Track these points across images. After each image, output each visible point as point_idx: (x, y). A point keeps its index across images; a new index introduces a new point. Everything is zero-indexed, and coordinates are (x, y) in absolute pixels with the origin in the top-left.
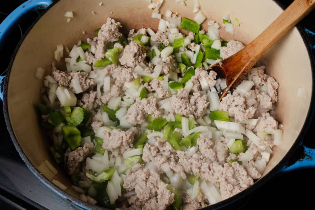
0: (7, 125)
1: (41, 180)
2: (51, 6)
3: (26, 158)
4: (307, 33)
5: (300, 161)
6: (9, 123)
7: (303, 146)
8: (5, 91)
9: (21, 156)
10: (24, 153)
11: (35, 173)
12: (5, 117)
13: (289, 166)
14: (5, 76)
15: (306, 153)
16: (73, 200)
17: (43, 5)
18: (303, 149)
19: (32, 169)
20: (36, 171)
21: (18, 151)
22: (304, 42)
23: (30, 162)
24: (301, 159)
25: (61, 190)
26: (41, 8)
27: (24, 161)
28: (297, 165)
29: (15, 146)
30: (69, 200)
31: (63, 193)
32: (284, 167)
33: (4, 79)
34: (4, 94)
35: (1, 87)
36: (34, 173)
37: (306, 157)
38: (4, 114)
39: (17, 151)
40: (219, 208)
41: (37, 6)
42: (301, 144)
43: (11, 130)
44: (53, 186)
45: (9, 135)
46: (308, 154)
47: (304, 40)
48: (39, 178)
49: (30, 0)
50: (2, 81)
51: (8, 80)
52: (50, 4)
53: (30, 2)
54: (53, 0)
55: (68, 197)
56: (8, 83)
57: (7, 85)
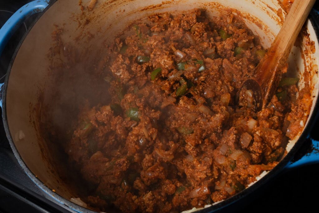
0: (6, 132)
1: (39, 186)
3: (24, 165)
5: (307, 155)
6: (8, 131)
7: (311, 139)
8: (4, 99)
9: (20, 163)
10: (22, 160)
12: (4, 124)
13: (294, 161)
14: (3, 84)
15: (314, 147)
16: (70, 206)
18: (311, 142)
20: (34, 178)
21: (17, 158)
23: (29, 169)
24: (309, 154)
25: (58, 196)
26: (38, 11)
27: (23, 168)
28: (304, 160)
29: (14, 154)
30: (66, 205)
31: (60, 199)
32: (289, 163)
33: (2, 86)
34: (3, 101)
36: (32, 179)
37: (314, 151)
39: (15, 158)
41: (34, 10)
42: (308, 137)
43: (10, 137)
45: (9, 142)
46: (316, 148)
49: (27, 5)
50: (1, 88)
51: (7, 87)
52: (46, 6)
53: (27, 7)
54: (50, 2)
55: (65, 202)
56: (6, 91)
57: (6, 92)
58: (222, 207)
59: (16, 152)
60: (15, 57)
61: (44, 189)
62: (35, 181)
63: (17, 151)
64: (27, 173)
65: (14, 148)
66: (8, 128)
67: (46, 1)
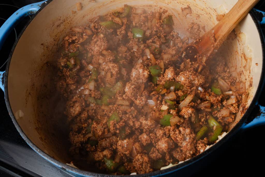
0: (8, 111)
1: (40, 154)
2: (40, 10)
3: (26, 137)
4: (255, 11)
5: (257, 118)
6: (10, 109)
7: (259, 105)
8: (6, 84)
9: (22, 136)
10: (24, 133)
11: (34, 148)
12: (6, 104)
13: (247, 123)
14: (5, 72)
15: (262, 111)
16: (67, 168)
17: (33, 11)
18: (259, 108)
19: (32, 146)
20: (35, 147)
23: (30, 140)
24: (258, 117)
26: (31, 13)
27: (25, 140)
28: (255, 121)
29: (16, 128)
30: (64, 168)
31: (59, 163)
32: (244, 124)
33: (4, 74)
34: (5, 86)
35: (2, 80)
37: (262, 114)
38: (6, 102)
39: (18, 131)
40: (191, 164)
41: (28, 12)
42: (256, 104)
43: (12, 115)
44: (50, 157)
45: (11, 119)
46: (264, 112)
47: (252, 18)
48: (37, 152)
49: (22, 8)
50: (3, 75)
51: (8, 74)
53: (22, 9)
54: (41, 6)
55: (63, 166)
56: (7, 77)
57: (7, 79)
58: (193, 162)
60: (14, 50)
61: (44, 156)
62: (36, 149)
63: (19, 126)
64: (28, 144)
65: (16, 123)
66: (11, 108)
67: (39, 5)
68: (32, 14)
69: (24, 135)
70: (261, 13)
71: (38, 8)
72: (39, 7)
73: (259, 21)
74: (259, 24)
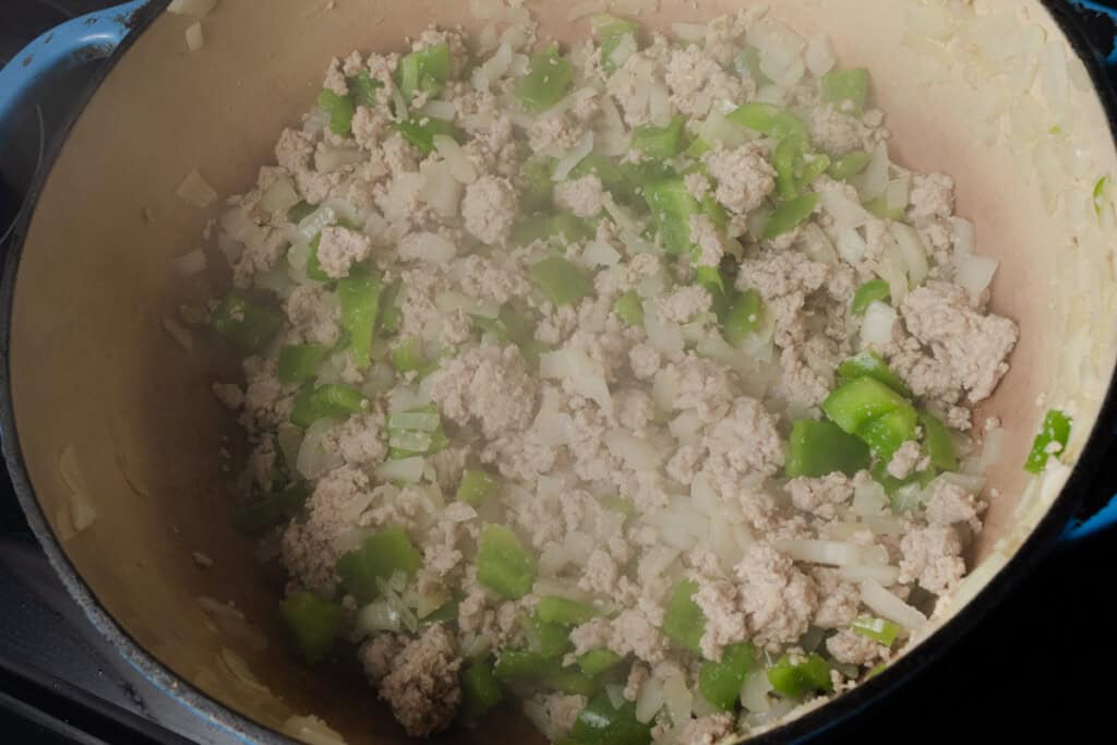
0: (25, 510)
1: (181, 701)
2: (127, 43)
4: (1078, 9)
6: (31, 502)
9: (94, 622)
10: (102, 608)
12: (15, 482)
13: (1086, 517)
17: (96, 47)
19: (143, 664)
20: (158, 671)
21: (80, 602)
22: (1073, 46)
23: (131, 639)
25: (258, 730)
26: (90, 56)
29: (65, 587)
32: (1072, 523)
36: (149, 678)
39: (74, 602)
40: (854, 712)
41: (77, 52)
43: (42, 527)
44: (228, 715)
45: (40, 547)
47: (1070, 40)
49: (47, 34)
52: (123, 37)
53: (47, 42)
54: (132, 23)
58: (863, 706)
59: (75, 581)
61: (201, 708)
62: (165, 682)
63: (79, 579)
64: (125, 657)
65: (65, 567)
66: (33, 494)
67: (120, 19)
68: (96, 57)
69: (105, 618)
70: (1105, 14)
71: (121, 32)
72: (123, 26)
73: (1097, 54)
74: (1101, 65)
